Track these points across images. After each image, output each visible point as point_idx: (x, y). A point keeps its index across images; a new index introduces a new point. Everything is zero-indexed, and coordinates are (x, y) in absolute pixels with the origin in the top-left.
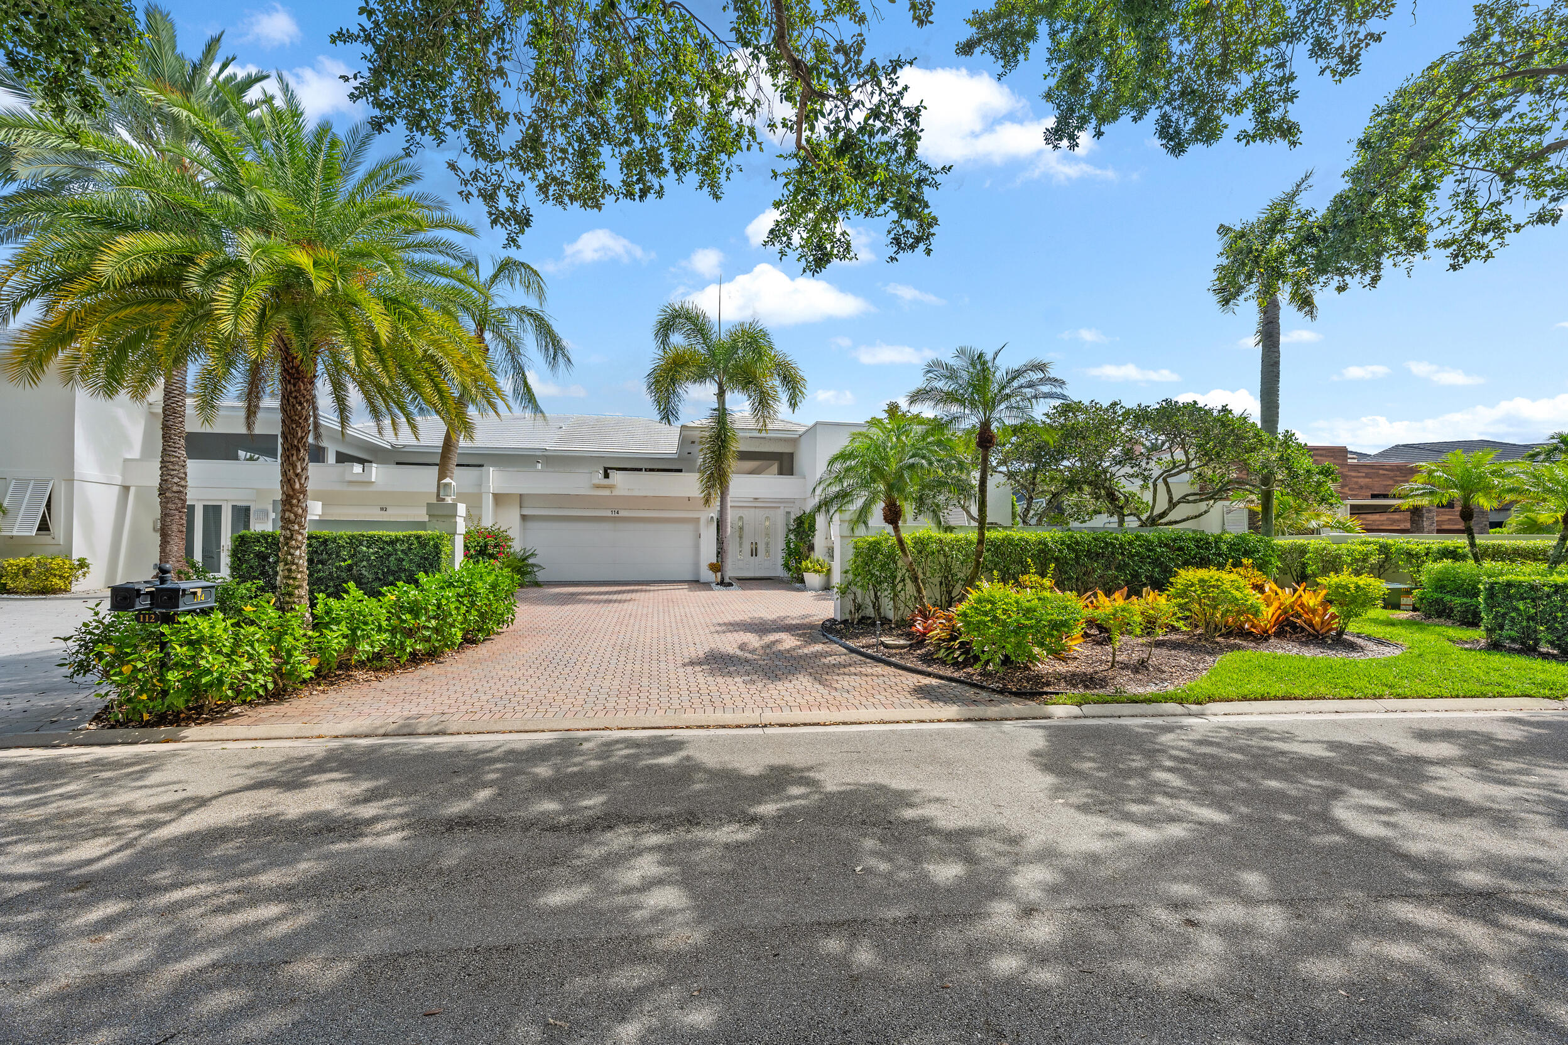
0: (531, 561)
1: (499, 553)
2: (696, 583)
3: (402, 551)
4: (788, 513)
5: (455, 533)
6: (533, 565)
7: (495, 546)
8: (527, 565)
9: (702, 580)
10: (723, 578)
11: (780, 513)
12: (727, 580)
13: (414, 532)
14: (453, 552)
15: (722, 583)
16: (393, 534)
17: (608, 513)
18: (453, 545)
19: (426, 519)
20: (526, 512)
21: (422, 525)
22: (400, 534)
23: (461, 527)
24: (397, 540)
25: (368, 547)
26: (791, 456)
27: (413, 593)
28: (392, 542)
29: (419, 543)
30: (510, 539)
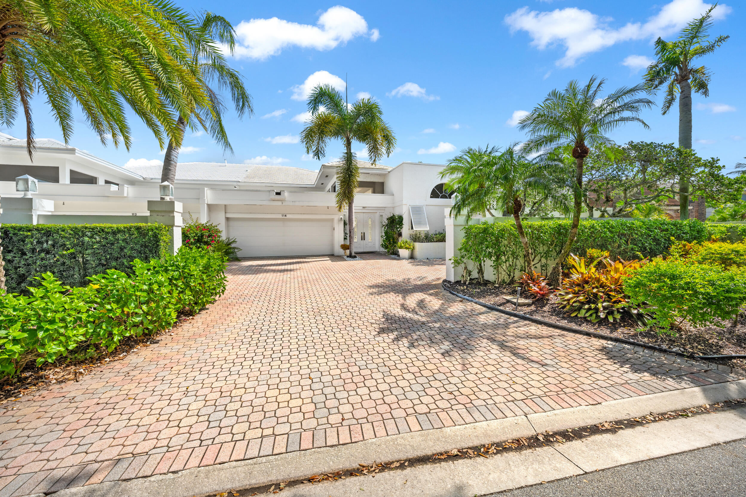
0: (233, 245)
1: (212, 241)
2: (333, 256)
3: (123, 240)
4: (381, 216)
5: (173, 225)
6: (234, 248)
7: (209, 236)
8: (230, 248)
9: (336, 254)
10: (351, 253)
11: (377, 215)
12: (353, 254)
13: (136, 224)
14: (172, 241)
15: (351, 256)
16: (115, 226)
17: (280, 216)
18: (172, 234)
19: (148, 214)
20: (228, 216)
21: (144, 219)
22: (121, 226)
23: (178, 220)
24: (119, 231)
25: (91, 237)
26: (382, 184)
27: (123, 281)
28: (114, 233)
29: (140, 233)
30: (220, 232)
